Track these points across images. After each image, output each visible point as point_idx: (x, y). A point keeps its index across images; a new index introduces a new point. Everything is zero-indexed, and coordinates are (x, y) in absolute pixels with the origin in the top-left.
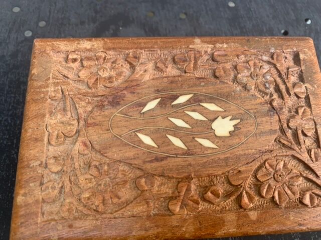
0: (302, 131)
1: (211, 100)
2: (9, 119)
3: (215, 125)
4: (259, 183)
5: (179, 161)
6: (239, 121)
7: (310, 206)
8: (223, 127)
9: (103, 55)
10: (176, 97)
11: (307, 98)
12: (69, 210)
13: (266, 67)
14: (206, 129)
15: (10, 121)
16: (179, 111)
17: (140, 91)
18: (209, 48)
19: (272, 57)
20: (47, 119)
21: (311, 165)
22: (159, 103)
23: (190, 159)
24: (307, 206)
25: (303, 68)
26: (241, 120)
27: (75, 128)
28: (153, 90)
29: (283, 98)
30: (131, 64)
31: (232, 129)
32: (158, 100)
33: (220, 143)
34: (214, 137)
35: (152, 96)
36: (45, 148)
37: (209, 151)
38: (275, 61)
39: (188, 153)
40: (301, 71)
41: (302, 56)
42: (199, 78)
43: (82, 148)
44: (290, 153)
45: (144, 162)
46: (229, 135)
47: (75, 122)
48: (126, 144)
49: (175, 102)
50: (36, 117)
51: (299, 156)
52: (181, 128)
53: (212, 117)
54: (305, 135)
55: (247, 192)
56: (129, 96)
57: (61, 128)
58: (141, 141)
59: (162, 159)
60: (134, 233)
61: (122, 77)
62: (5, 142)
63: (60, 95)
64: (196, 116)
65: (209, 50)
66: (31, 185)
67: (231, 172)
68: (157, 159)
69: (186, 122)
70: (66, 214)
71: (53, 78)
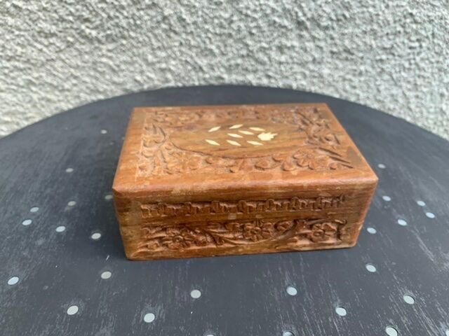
1: (256, 126)
3: (260, 136)
4: (297, 160)
5: (236, 150)
6: (277, 134)
7: (338, 170)
10: (232, 126)
11: (326, 125)
12: (159, 172)
13: (294, 114)
16: (235, 131)
17: (206, 124)
20: (143, 135)
21: (335, 152)
23: (243, 149)
24: (335, 169)
25: (320, 113)
26: (279, 134)
27: (163, 138)
28: (215, 123)
29: (308, 125)
30: (199, 115)
31: (273, 137)
32: (219, 127)
33: (265, 143)
34: (260, 141)
35: (215, 125)
36: (141, 147)
37: (257, 146)
39: (242, 147)
40: (320, 115)
41: (318, 109)
43: (167, 146)
44: (318, 146)
45: (211, 151)
46: (270, 140)
47: (163, 136)
49: (232, 128)
50: (136, 134)
51: (324, 148)
52: (236, 137)
54: (328, 140)
55: (287, 163)
57: (153, 139)
59: (224, 150)
61: (194, 120)
63: (152, 127)
64: (246, 133)
65: (253, 109)
66: (130, 161)
68: (220, 150)
69: (240, 135)
70: (155, 174)
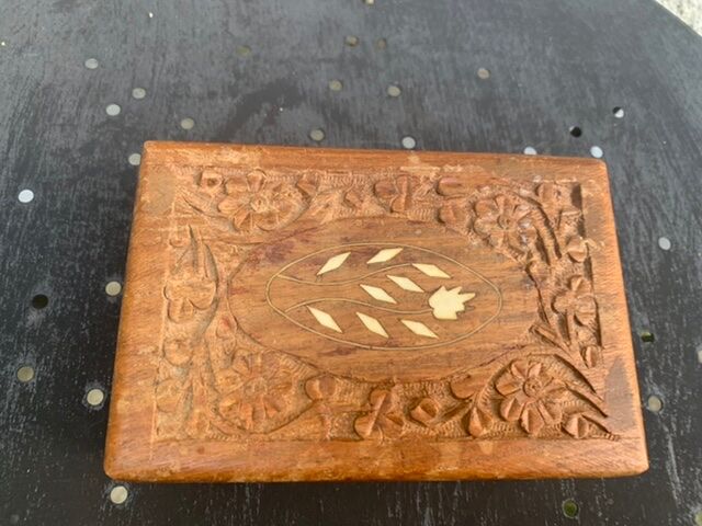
0: (575, 317)
1: (431, 259)
2: (77, 266)
3: (434, 301)
4: (500, 397)
5: (375, 355)
6: (473, 295)
7: (577, 437)
8: (447, 304)
9: (260, 176)
10: (374, 252)
11: (588, 262)
12: (200, 426)
13: (525, 208)
14: (419, 306)
15: (78, 270)
16: (379, 275)
17: (317, 239)
18: (432, 172)
19: (536, 191)
20: (167, 278)
21: (585, 373)
22: (347, 260)
23: (392, 352)
24: (572, 436)
25: (585, 212)
27: (211, 295)
28: (338, 237)
29: (548, 261)
30: (304, 193)
31: (462, 308)
32: (346, 255)
33: (441, 330)
35: (337, 247)
37: (423, 342)
38: (539, 199)
39: (389, 343)
40: (582, 217)
41: (584, 192)
42: (413, 223)
43: (222, 327)
44: (552, 351)
45: (320, 355)
46: (455, 317)
47: (212, 285)
48: (291, 325)
49: (374, 260)
51: (566, 357)
52: (381, 303)
53: (430, 287)
54: (579, 324)
55: (478, 411)
56: (299, 247)
57: (189, 295)
58: (315, 322)
59: (348, 351)
60: (299, 466)
61: (289, 215)
62: (69, 307)
63: (187, 240)
64: (405, 284)
65: (433, 175)
66: (139, 383)
67: (456, 376)
68: (340, 351)
69: (389, 294)
70: (192, 432)
71: (177, 211)
